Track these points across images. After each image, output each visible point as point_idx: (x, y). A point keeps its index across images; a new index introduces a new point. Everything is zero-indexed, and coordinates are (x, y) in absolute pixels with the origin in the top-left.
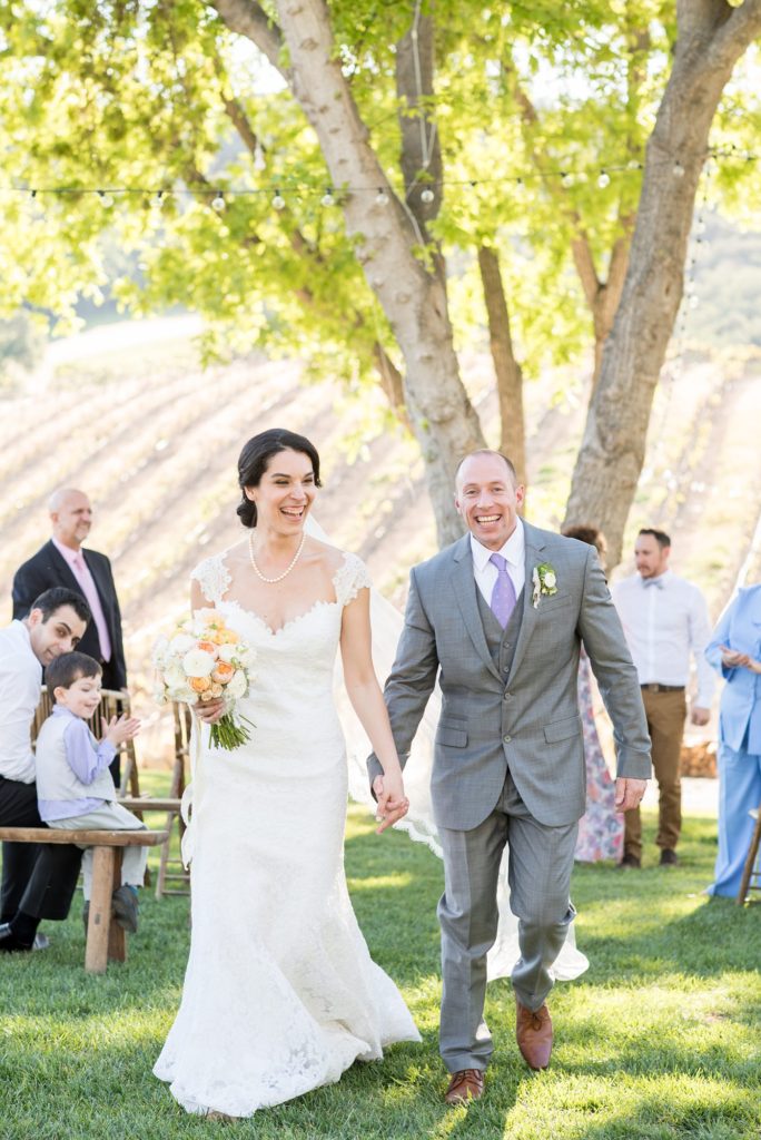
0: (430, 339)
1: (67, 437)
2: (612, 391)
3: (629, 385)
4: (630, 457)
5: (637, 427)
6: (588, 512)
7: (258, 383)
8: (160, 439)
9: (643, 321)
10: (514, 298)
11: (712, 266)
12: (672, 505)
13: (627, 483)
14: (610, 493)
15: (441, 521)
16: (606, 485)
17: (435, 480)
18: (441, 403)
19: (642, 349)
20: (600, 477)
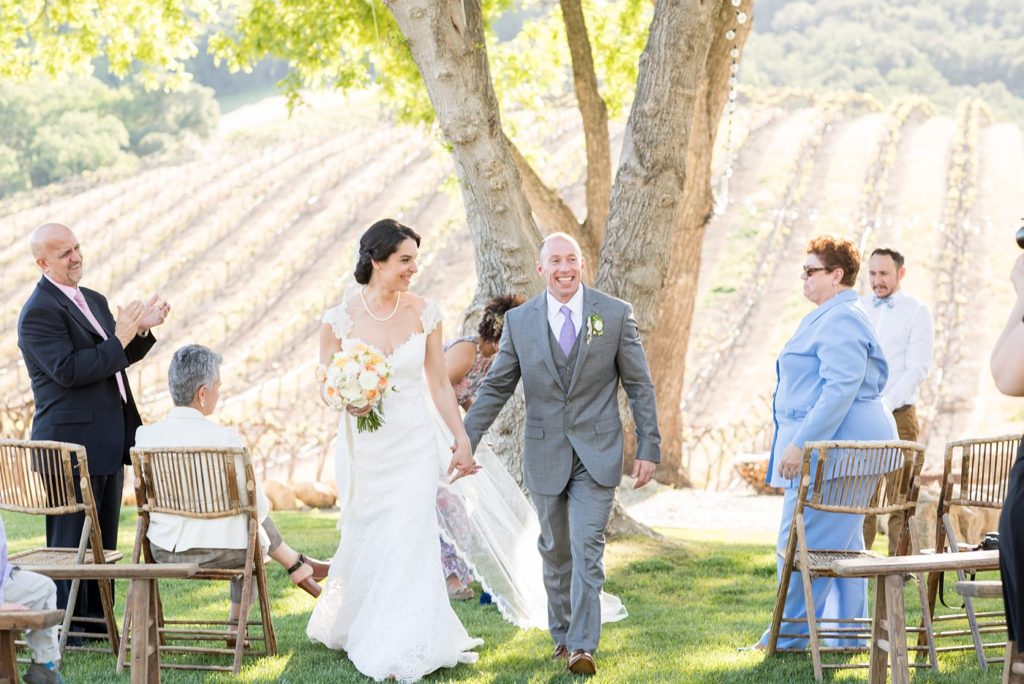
0: (448, 55)
1: (228, 196)
2: (648, 106)
3: (666, 98)
4: (670, 173)
5: (676, 142)
6: (628, 233)
7: (400, 141)
8: (311, 196)
9: (678, 31)
10: (596, 39)
11: (818, 22)
12: (778, 236)
13: (668, 201)
14: (650, 212)
15: (479, 248)
16: (646, 204)
17: (472, 207)
18: (463, 123)
19: (678, 61)
20: (639, 196)
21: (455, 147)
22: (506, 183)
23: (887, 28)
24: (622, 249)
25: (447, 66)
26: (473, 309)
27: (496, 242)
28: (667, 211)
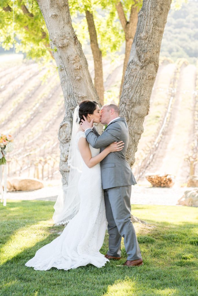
0: (56, 6)
2: (143, 35)
3: (151, 31)
4: (152, 65)
5: (155, 51)
13: (151, 77)
14: (143, 81)
15: (66, 96)
16: (141, 78)
17: (63, 79)
18: (62, 38)
19: (156, 15)
20: (138, 74)
21: (58, 49)
22: (81, 66)
23: (171, 40)
24: (130, 98)
25: (55, 11)
26: (64, 123)
27: (76, 93)
28: (150, 81)
